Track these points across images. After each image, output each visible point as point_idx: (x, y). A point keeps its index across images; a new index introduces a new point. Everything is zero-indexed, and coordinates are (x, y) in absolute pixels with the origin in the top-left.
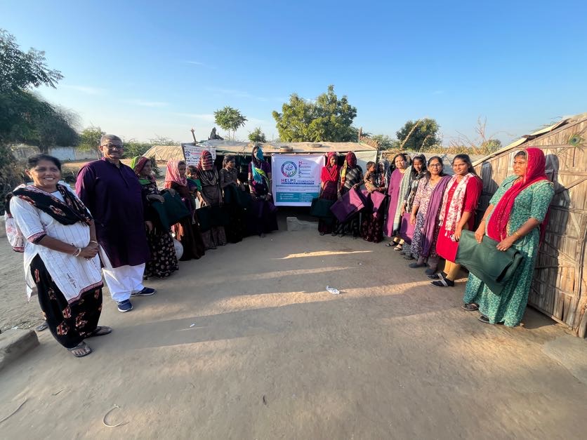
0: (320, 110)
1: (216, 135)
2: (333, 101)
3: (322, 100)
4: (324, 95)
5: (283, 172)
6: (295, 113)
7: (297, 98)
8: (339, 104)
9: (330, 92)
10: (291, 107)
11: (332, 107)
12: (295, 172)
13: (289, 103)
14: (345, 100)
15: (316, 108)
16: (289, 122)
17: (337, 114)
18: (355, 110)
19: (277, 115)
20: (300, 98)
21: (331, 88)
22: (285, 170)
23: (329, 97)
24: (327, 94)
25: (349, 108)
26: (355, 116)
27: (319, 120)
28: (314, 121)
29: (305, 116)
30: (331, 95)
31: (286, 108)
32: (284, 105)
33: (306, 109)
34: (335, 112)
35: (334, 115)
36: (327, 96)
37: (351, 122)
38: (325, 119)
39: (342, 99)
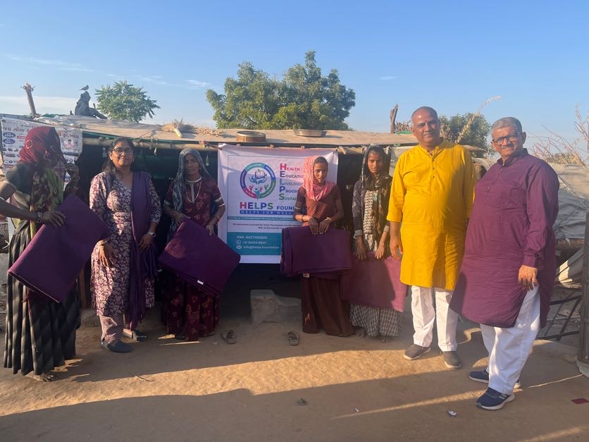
0: (293, 93)
1: (88, 108)
2: (315, 76)
3: (295, 75)
4: (299, 67)
5: (244, 187)
6: (248, 96)
7: (251, 70)
8: (325, 83)
9: (310, 62)
10: (240, 84)
11: (312, 89)
12: (272, 188)
13: (237, 78)
14: (336, 77)
15: (285, 88)
16: (238, 110)
17: (322, 100)
18: (352, 95)
19: (214, 98)
20: (255, 69)
21: (311, 56)
22: (248, 183)
23: (307, 70)
24: (303, 65)
25: (342, 89)
26: (353, 104)
27: (292, 108)
28: (282, 110)
29: (267, 101)
30: (311, 67)
31: (231, 86)
32: (228, 80)
33: (269, 88)
34: (319, 96)
35: (316, 102)
36: (304, 69)
37: (347, 114)
38: (302, 108)
39: (331, 76)
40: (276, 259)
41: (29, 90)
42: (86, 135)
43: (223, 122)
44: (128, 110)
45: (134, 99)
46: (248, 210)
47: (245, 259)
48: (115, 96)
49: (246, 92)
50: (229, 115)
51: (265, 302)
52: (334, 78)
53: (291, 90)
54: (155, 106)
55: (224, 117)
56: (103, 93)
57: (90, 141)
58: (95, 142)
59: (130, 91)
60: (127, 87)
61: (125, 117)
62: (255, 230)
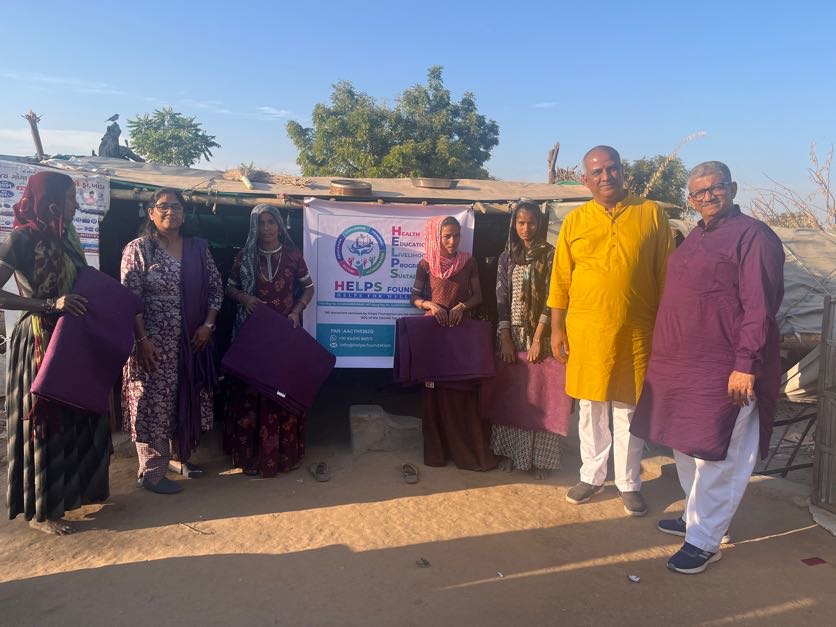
0: (410, 125)
1: (117, 147)
2: (442, 102)
3: (413, 100)
4: (419, 88)
5: (341, 260)
6: (345, 130)
7: (351, 94)
8: (456, 112)
9: (435, 82)
10: (335, 114)
11: (437, 120)
12: (381, 261)
13: (330, 105)
14: (471, 104)
15: (399, 119)
16: (331, 151)
17: (451, 137)
18: (494, 129)
19: (298, 132)
20: (357, 91)
21: (436, 74)
22: (347, 254)
23: (431, 93)
24: (425, 86)
25: (481, 120)
26: (496, 142)
27: (408, 147)
28: (395, 150)
29: (373, 138)
30: (436, 89)
31: (322, 115)
32: (318, 106)
33: (376, 119)
34: (448, 130)
35: (443, 138)
36: (426, 93)
37: (487, 157)
38: (423, 147)
39: (464, 101)
40: (387, 363)
41: (33, 120)
42: (114, 185)
43: (311, 167)
44: (174, 150)
45: (183, 134)
46: (346, 292)
47: (343, 362)
48: (156, 129)
49: (343, 125)
50: (319, 158)
51: (370, 423)
52: (468, 104)
53: (407, 121)
54: (213, 144)
55: (312, 160)
56: (138, 124)
57: (121, 194)
58: (129, 194)
59: (178, 123)
60: (173, 116)
61: (170, 160)
62: (358, 321)
